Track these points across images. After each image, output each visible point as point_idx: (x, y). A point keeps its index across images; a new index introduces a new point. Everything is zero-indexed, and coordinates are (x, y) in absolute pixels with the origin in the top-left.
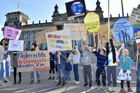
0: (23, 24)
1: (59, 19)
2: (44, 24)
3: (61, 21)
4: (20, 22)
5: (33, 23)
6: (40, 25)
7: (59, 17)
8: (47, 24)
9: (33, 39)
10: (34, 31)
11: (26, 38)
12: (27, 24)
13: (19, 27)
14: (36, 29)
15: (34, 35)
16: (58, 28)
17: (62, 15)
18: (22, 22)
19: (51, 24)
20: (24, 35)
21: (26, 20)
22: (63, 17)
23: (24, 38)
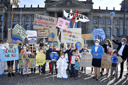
0: (13, 7)
1: (53, 5)
2: (36, 9)
3: (54, 7)
4: (11, 4)
5: (25, 7)
6: (32, 9)
7: (53, 3)
8: (39, 9)
9: (23, 22)
10: (25, 14)
11: (17, 21)
12: (18, 7)
13: (9, 9)
14: (28, 12)
15: (25, 19)
16: (50, 14)
17: (55, 2)
18: (13, 4)
19: (43, 9)
20: (15, 18)
21: (16, 2)
22: (57, 4)
23: (15, 20)
